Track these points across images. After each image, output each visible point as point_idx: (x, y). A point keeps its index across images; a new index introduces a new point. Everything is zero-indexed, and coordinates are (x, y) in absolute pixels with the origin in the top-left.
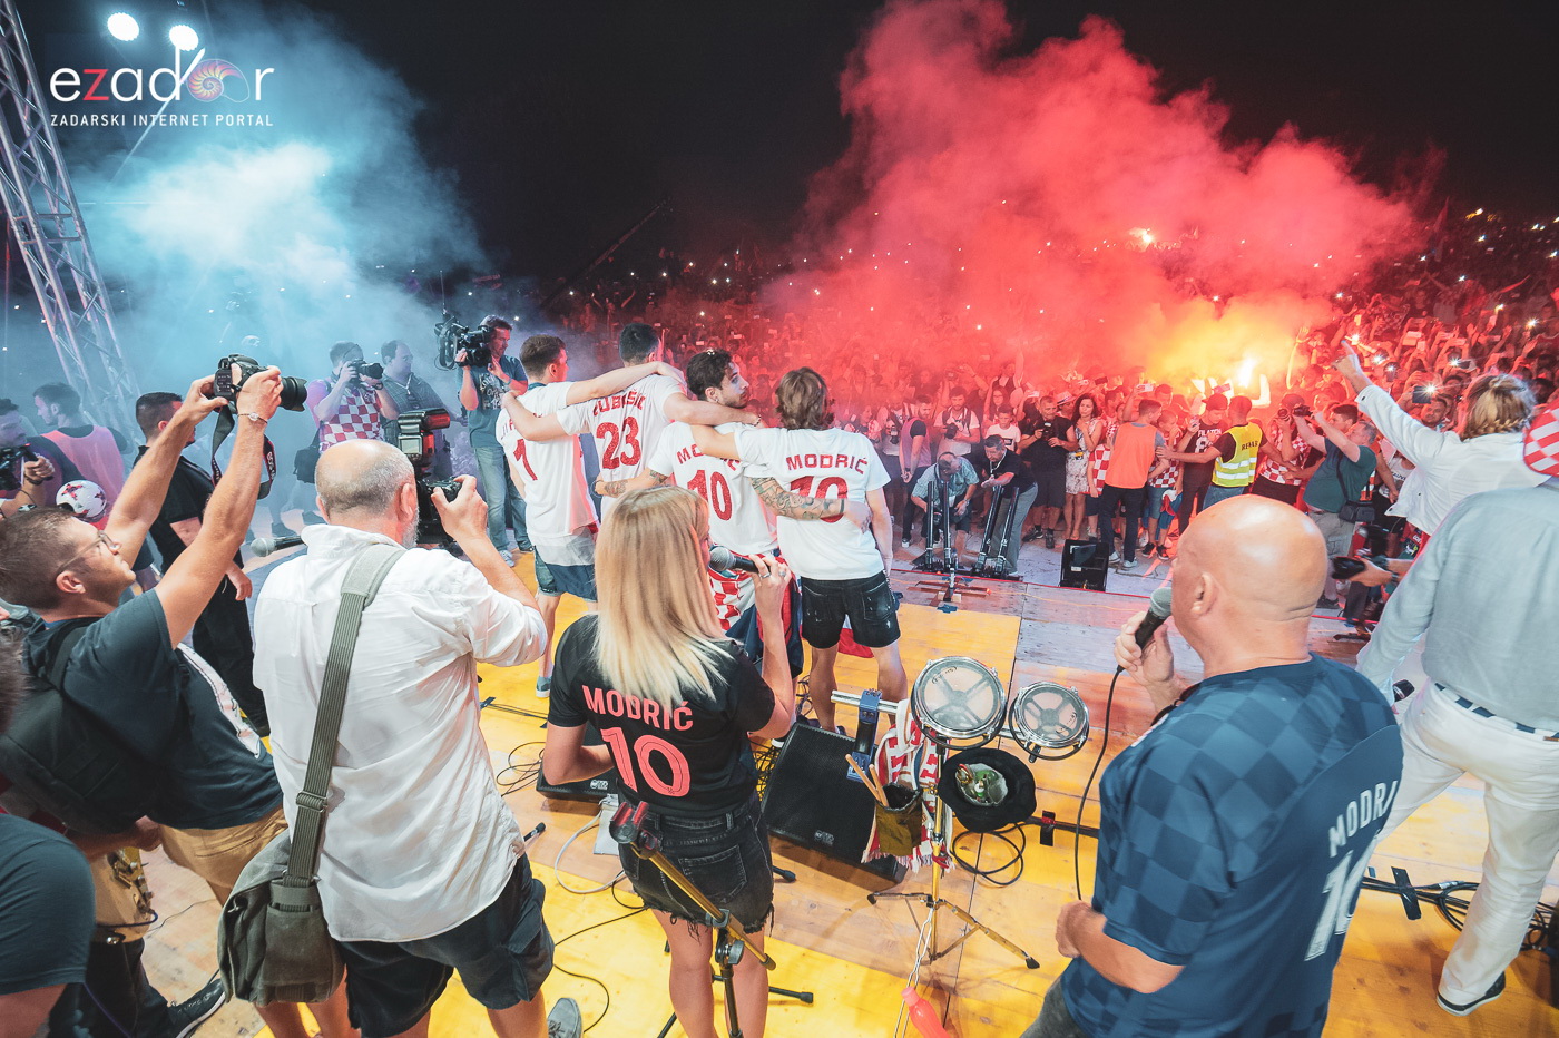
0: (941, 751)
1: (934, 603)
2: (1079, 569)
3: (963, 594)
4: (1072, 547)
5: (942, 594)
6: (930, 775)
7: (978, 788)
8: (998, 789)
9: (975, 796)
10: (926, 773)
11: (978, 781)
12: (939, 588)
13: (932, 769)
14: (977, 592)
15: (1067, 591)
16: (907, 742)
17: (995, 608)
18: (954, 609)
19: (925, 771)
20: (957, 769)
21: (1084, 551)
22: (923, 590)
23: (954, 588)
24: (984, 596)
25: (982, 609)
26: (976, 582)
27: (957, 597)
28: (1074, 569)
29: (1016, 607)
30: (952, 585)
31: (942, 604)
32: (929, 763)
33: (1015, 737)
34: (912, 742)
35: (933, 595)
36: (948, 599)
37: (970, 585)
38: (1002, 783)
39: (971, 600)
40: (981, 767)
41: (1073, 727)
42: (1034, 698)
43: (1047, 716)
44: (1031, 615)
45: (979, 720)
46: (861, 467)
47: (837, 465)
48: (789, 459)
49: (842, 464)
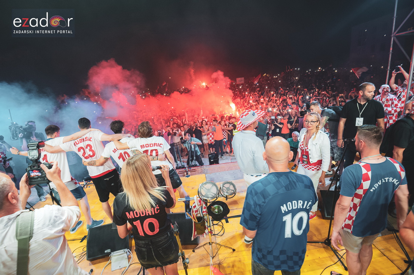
0: (206, 205)
1: (184, 176)
2: (213, 160)
3: (190, 172)
4: (210, 156)
5: (185, 173)
6: (205, 212)
7: (216, 211)
8: (220, 210)
9: (216, 212)
10: (204, 212)
11: (216, 209)
12: (184, 172)
13: (205, 210)
14: (193, 171)
15: (210, 166)
16: (198, 205)
17: (199, 173)
18: (189, 176)
19: (204, 211)
20: (211, 208)
21: (213, 156)
22: (180, 173)
23: (188, 171)
24: (195, 171)
25: (195, 174)
26: (192, 168)
27: (189, 173)
28: (211, 161)
29: (203, 172)
30: (187, 171)
31: (186, 176)
32: (204, 209)
33: (223, 196)
34: (200, 205)
35: (183, 174)
36: (187, 174)
37: (191, 169)
38: (221, 208)
39: (193, 173)
40: (216, 206)
41: (233, 190)
42: (224, 186)
43: (228, 189)
44: (207, 173)
45: (215, 194)
46: (161, 145)
47: (154, 146)
48: (141, 146)
49: (155, 146)
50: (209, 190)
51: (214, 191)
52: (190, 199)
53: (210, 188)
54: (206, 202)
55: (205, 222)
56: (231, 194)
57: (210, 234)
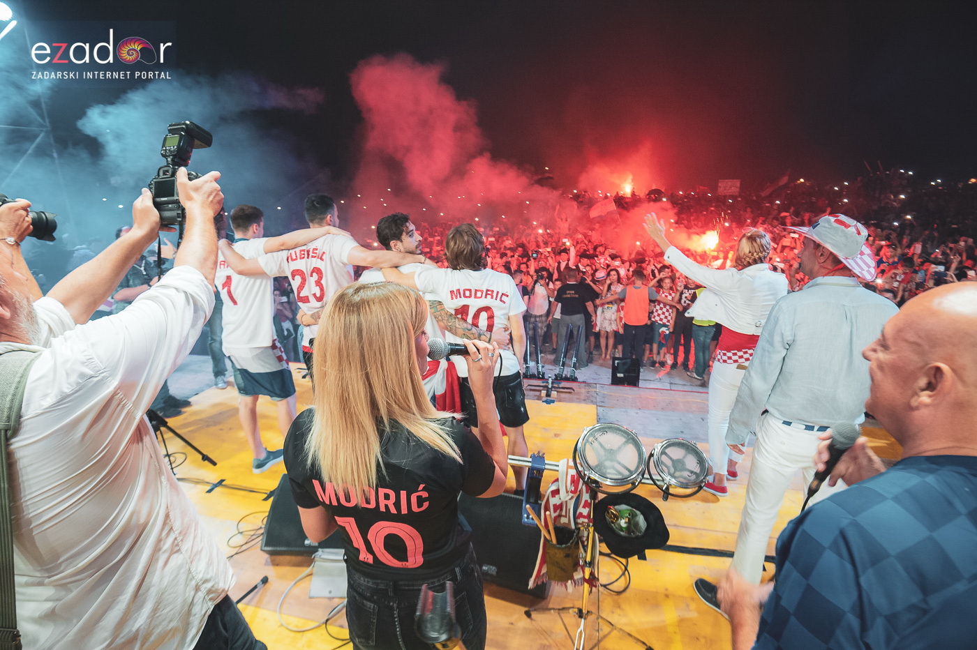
0: (594, 496)
1: (539, 398)
2: (622, 375)
3: (557, 392)
4: (616, 362)
5: (544, 393)
6: (584, 517)
7: (623, 523)
8: (636, 524)
9: (621, 528)
10: (581, 515)
11: (623, 518)
12: (541, 388)
13: (585, 511)
14: (566, 390)
15: (614, 387)
16: (567, 492)
17: (579, 400)
18: (553, 402)
19: (581, 514)
20: (606, 510)
21: (624, 364)
22: (531, 390)
23: (551, 388)
24: (570, 393)
25: (571, 401)
26: (564, 384)
27: (554, 394)
28: (619, 375)
29: (592, 399)
30: (550, 386)
31: (545, 399)
32: (584, 507)
34: (572, 492)
35: (538, 393)
36: (548, 395)
37: (561, 386)
38: (641, 519)
39: (563, 395)
40: (623, 507)
41: (698, 472)
42: (667, 451)
43: (678, 465)
44: (602, 404)
45: (629, 471)
46: (504, 298)
47: (486, 297)
48: (452, 292)
49: (489, 297)
50: (611, 453)
51: (628, 458)
52: (547, 467)
53: (615, 447)
54: (593, 487)
55: (579, 548)
56: (685, 486)
57: (586, 585)
